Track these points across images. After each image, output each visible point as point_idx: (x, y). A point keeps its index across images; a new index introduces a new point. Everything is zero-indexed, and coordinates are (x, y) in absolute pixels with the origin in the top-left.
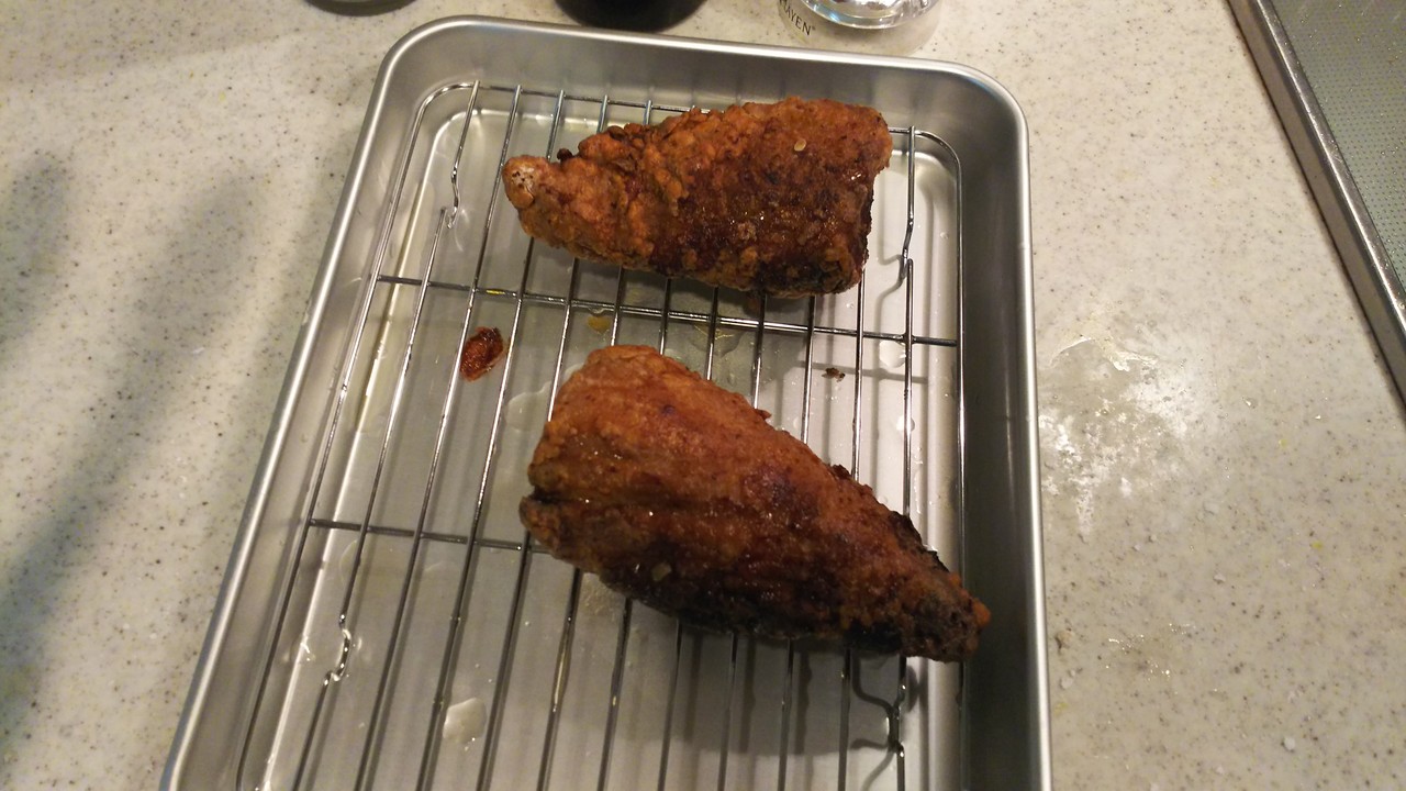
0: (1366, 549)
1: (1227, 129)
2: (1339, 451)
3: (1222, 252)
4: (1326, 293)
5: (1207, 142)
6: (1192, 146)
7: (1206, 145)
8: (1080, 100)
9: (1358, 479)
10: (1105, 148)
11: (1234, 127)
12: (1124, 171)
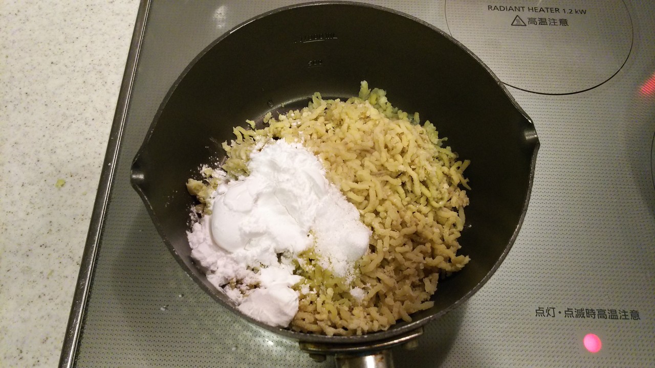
0: (30, 282)
1: (101, 65)
2: (50, 231)
3: (58, 126)
4: (96, 153)
5: (87, 70)
6: (78, 72)
7: (85, 72)
8: (38, 43)
9: (50, 247)
10: (34, 68)
11: (105, 64)
12: (36, 81)
